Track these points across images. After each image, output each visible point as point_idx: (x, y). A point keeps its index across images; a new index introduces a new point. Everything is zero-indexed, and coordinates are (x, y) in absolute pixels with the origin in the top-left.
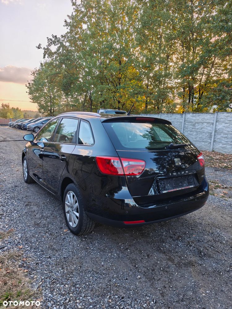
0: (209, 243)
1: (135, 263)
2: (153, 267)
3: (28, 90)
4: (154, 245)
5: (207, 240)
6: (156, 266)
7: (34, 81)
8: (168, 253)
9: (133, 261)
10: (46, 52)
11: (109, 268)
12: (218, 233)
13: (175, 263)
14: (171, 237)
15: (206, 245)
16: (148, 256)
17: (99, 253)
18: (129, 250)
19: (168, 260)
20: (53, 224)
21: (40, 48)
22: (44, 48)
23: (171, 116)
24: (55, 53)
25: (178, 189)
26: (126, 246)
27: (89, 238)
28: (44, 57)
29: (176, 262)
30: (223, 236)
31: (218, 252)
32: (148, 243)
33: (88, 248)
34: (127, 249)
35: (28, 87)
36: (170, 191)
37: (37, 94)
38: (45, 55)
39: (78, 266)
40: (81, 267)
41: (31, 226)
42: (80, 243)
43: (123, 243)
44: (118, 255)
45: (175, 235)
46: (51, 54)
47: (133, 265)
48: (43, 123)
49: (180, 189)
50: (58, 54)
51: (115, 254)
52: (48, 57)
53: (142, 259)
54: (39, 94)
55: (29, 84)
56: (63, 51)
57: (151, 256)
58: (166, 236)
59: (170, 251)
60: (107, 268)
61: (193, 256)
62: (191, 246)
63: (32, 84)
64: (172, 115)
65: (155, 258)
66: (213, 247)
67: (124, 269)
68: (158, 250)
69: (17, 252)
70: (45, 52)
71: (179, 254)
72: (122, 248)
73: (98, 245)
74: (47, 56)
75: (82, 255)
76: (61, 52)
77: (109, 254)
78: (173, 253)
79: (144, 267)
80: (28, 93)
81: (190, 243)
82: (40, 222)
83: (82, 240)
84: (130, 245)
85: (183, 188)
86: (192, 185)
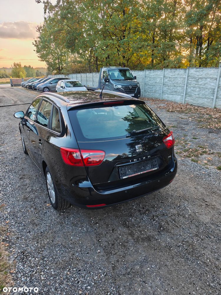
0: (172, 217)
1: (100, 238)
2: (114, 241)
3: (35, 48)
4: (122, 219)
5: (172, 214)
6: (117, 241)
7: (40, 38)
8: (131, 228)
9: (99, 236)
10: (47, 7)
11: (76, 242)
12: (185, 206)
13: (134, 238)
14: (139, 211)
15: (169, 219)
16: (113, 230)
17: (71, 228)
18: (97, 225)
19: (129, 235)
20: (39, 198)
21: (39, 2)
22: (44, 2)
23: (174, 72)
24: (56, 6)
25: (139, 173)
26: (96, 221)
27: (67, 212)
28: (45, 13)
29: (136, 236)
30: (188, 210)
31: (177, 227)
32: (117, 216)
33: (63, 222)
34: (97, 223)
35: (35, 45)
36: (131, 176)
37: (45, 52)
38: (45, 10)
39: (51, 240)
40: (52, 241)
41: (20, 201)
42: (58, 217)
43: (95, 217)
44: (87, 229)
45: (144, 208)
46: (52, 8)
47: (97, 240)
48: (52, 83)
49: (142, 173)
50: (59, 7)
51: (85, 229)
52: (49, 12)
53: (107, 233)
54: (46, 51)
55: (36, 41)
56: (64, 4)
57: (116, 230)
58: (135, 210)
59: (134, 225)
60: (74, 242)
61: (153, 230)
62: (154, 220)
63: (39, 41)
64: (175, 70)
65: (118, 233)
66: (175, 221)
67: (89, 244)
68: (123, 225)
69: (4, 227)
70: (45, 6)
71: (141, 229)
72: (92, 222)
73: (73, 219)
74: (47, 11)
75: (57, 229)
76: (61, 5)
77: (80, 229)
78: (135, 227)
79: (106, 241)
80: (36, 51)
81: (155, 217)
82: (29, 196)
83: (60, 214)
84: (100, 219)
85: (145, 172)
86: (155, 167)
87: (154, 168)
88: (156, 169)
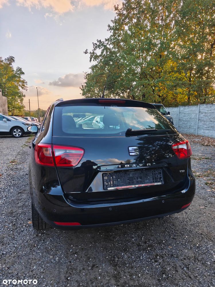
0: (185, 261)
1: (71, 274)
2: (87, 283)
3: (82, 92)
4: (111, 252)
5: (185, 256)
6: (92, 283)
7: (86, 83)
8: (119, 267)
9: (71, 270)
10: (92, 56)
11: (37, 275)
12: (207, 248)
13: (119, 284)
14: (139, 245)
15: (179, 263)
16: (93, 266)
17: (41, 254)
18: (76, 255)
19: (113, 277)
20: (25, 214)
21: (87, 53)
22: (90, 53)
24: (100, 56)
25: (133, 186)
26: (77, 250)
27: (46, 234)
28: (90, 61)
29: (122, 281)
30: (212, 254)
31: (190, 277)
32: (106, 248)
33: (35, 245)
34: (76, 253)
35: (82, 89)
36: (120, 188)
37: (89, 95)
38: (91, 59)
39: (8, 266)
40: (8, 268)
41: (3, 215)
42: (33, 239)
43: (77, 245)
44: (60, 259)
45: (145, 243)
46: (96, 57)
47: (65, 276)
48: (91, 120)
50: (103, 57)
51: (57, 258)
52: (94, 60)
53: (84, 269)
54: (91, 94)
55: (83, 86)
56: (107, 53)
57: (97, 267)
58: (133, 243)
59: (124, 264)
60: (34, 275)
61: (151, 277)
62: (156, 261)
63: (85, 86)
65: (98, 271)
66: (188, 268)
67: (52, 280)
68: (109, 261)
70: (91, 55)
71: (133, 271)
72: (71, 251)
73: (49, 243)
74: (93, 59)
75: (23, 253)
76: (105, 54)
77: (51, 257)
78: (126, 268)
79: (77, 281)
80: (81, 94)
81: (158, 257)
82: (16, 211)
83: (37, 236)
84: (82, 249)
85: (143, 185)
86: (159, 182)
87: (156, 182)
88: (159, 183)
